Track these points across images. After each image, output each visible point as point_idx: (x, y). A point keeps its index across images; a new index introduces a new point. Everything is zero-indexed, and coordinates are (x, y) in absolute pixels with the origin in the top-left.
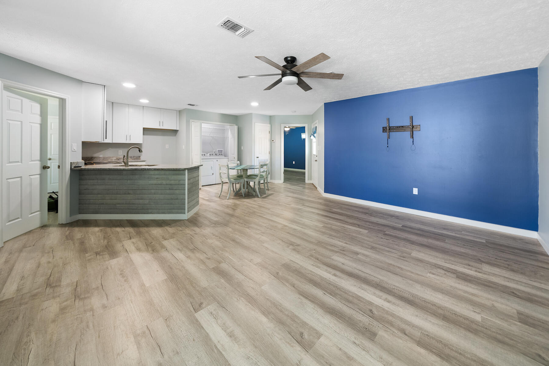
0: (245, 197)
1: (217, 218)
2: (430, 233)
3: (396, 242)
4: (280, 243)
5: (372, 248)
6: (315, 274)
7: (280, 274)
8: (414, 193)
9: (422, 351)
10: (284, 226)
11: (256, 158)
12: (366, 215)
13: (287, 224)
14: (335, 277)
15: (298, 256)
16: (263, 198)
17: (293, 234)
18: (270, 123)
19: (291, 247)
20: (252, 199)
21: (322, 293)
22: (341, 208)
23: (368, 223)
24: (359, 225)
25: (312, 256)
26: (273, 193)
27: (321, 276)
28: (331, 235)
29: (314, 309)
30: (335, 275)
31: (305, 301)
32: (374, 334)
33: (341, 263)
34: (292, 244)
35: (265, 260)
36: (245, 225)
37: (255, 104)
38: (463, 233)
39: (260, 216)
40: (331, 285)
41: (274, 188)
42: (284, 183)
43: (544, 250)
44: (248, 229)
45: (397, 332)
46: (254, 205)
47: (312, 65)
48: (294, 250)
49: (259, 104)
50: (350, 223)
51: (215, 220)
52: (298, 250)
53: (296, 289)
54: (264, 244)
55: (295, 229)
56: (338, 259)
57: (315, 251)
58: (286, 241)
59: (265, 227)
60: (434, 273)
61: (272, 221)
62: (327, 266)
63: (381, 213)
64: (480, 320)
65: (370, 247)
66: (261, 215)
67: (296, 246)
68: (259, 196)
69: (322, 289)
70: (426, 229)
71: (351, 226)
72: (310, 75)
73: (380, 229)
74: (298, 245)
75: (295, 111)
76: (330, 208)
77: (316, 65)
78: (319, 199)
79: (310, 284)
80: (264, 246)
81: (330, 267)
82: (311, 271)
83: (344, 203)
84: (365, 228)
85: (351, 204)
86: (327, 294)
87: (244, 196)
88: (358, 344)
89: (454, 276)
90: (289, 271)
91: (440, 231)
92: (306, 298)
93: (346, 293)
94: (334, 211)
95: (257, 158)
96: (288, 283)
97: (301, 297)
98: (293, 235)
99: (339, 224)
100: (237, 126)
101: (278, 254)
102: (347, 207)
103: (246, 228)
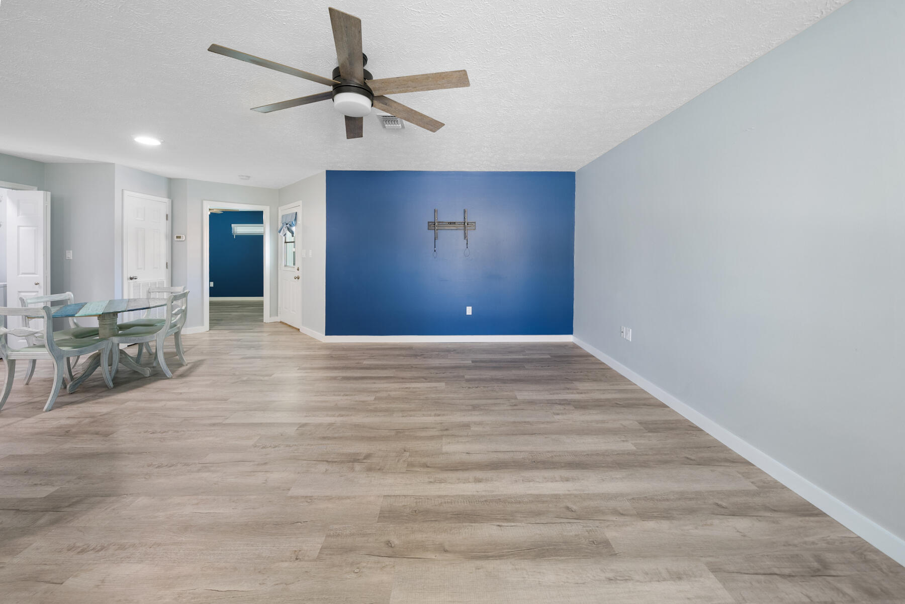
0: (114, 387)
1: (46, 484)
2: (504, 362)
3: (488, 387)
4: (327, 470)
5: (475, 408)
6: (452, 498)
7: (396, 541)
8: (467, 314)
9: (651, 524)
10: (300, 427)
11: (126, 282)
12: (417, 358)
13: (304, 420)
14: (481, 484)
15: (390, 480)
16: (182, 376)
17: (336, 435)
18: (170, 195)
19: (358, 467)
20: (148, 386)
21: (495, 527)
22: (372, 357)
23: (432, 371)
24: (425, 378)
25: (411, 465)
26: (200, 358)
27: (462, 495)
28: (403, 411)
29: (516, 569)
30: (478, 481)
31: (491, 565)
32: (606, 543)
33: (465, 454)
34: (354, 459)
35: (331, 530)
36: (186, 465)
37: (148, 141)
38: (527, 352)
39: (214, 425)
40: (491, 504)
41: (195, 345)
42: (212, 332)
43: (585, 351)
44: (207, 474)
45: (615, 519)
46: (169, 400)
47: (421, 88)
48: (370, 469)
49: (162, 143)
50: (411, 379)
51: (44, 495)
52: (378, 468)
53: (455, 552)
54: (290, 493)
55: (331, 425)
56: (455, 449)
57: (408, 454)
58: (336, 460)
59: (255, 446)
60: (557, 412)
61: (260, 425)
62: (452, 470)
63: (433, 350)
64: (635, 448)
65: (471, 408)
66: (213, 421)
67: (364, 459)
68: (169, 374)
69: (488, 520)
70: (496, 357)
71: (415, 382)
72: (391, 107)
73: (455, 374)
74: (368, 456)
75: (249, 177)
76: (357, 361)
77: (429, 90)
78: (319, 349)
79: (464, 524)
80: (297, 498)
81: (457, 470)
82: (439, 497)
83: (369, 347)
84: (439, 380)
85: (381, 345)
86: (503, 524)
87: (111, 385)
88: (614, 577)
89: (571, 408)
90: (406, 523)
91: (509, 357)
92: (487, 558)
93: (520, 502)
94: (368, 364)
95: (131, 279)
96: (427, 551)
97: (479, 563)
98: (335, 438)
99: (397, 386)
100: (49, 193)
101: (348, 498)
102: (381, 352)
103: (199, 471)
